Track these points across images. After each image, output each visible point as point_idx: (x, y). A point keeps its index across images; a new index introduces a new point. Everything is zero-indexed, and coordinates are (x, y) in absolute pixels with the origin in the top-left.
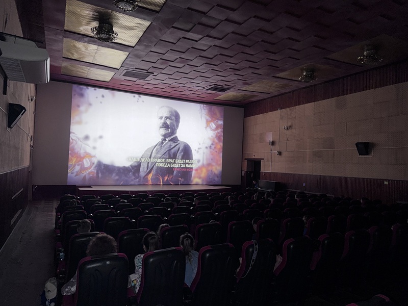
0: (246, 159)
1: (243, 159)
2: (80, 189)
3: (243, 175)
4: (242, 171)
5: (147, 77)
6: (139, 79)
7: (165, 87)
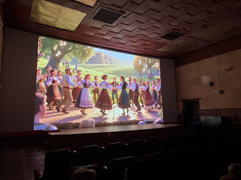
0: (181, 100)
1: (178, 100)
2: (51, 134)
3: (179, 113)
4: (178, 110)
5: (116, 19)
6: (106, 25)
7: (124, 36)
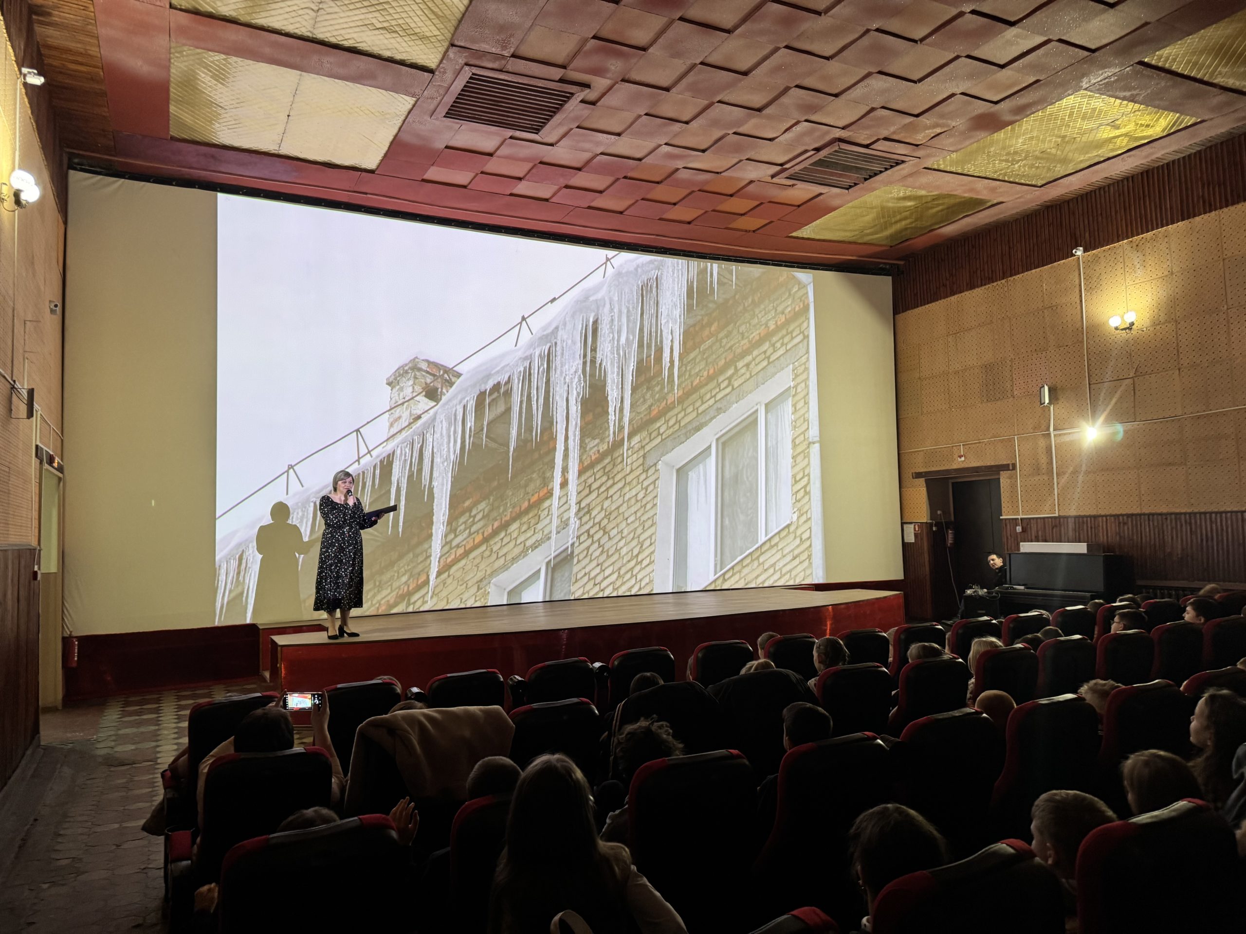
0: (918, 475)
1: (908, 475)
2: (281, 640)
3: (910, 538)
4: (903, 524)
5: (555, 113)
6: (511, 138)
7: (610, 179)
